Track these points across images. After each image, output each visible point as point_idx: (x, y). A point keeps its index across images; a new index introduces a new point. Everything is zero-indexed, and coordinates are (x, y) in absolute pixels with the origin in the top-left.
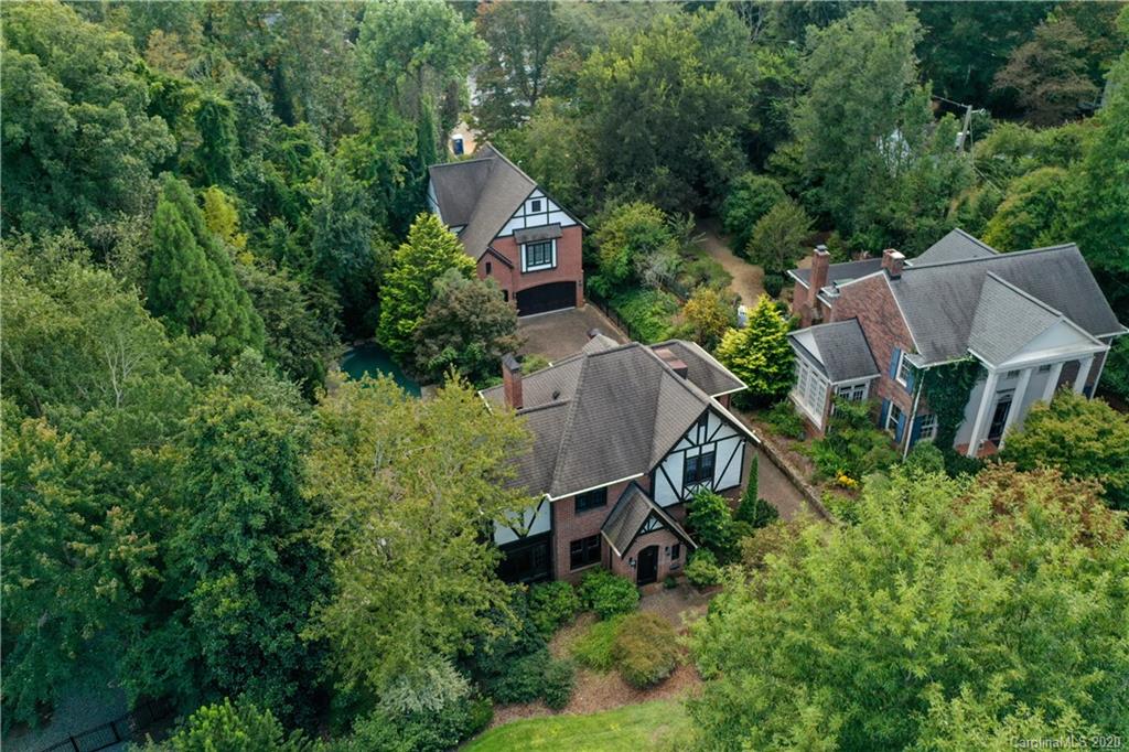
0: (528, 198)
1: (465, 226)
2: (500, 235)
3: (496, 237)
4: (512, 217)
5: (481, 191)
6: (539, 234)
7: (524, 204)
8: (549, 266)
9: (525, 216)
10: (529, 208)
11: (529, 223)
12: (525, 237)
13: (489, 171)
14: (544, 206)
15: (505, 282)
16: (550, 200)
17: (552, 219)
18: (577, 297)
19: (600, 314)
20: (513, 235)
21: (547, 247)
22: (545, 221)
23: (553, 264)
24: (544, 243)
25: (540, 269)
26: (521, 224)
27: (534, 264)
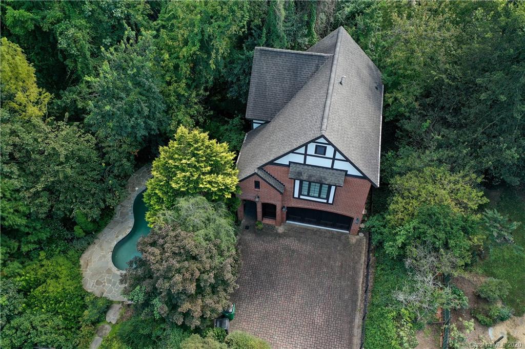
0: (313, 141)
1: (267, 122)
2: (276, 162)
3: (272, 163)
4: (292, 151)
5: (300, 88)
6: (318, 174)
7: (306, 145)
8: (325, 201)
9: (306, 155)
10: (311, 149)
11: (311, 161)
12: (300, 173)
13: (317, 69)
14: (330, 151)
15: (274, 199)
16: (336, 150)
17: (339, 165)
18: (352, 228)
19: (363, 258)
20: (288, 166)
21: (325, 188)
22: (327, 163)
23: (327, 201)
24: (321, 185)
25: (313, 200)
26: (299, 159)
27: (308, 195)
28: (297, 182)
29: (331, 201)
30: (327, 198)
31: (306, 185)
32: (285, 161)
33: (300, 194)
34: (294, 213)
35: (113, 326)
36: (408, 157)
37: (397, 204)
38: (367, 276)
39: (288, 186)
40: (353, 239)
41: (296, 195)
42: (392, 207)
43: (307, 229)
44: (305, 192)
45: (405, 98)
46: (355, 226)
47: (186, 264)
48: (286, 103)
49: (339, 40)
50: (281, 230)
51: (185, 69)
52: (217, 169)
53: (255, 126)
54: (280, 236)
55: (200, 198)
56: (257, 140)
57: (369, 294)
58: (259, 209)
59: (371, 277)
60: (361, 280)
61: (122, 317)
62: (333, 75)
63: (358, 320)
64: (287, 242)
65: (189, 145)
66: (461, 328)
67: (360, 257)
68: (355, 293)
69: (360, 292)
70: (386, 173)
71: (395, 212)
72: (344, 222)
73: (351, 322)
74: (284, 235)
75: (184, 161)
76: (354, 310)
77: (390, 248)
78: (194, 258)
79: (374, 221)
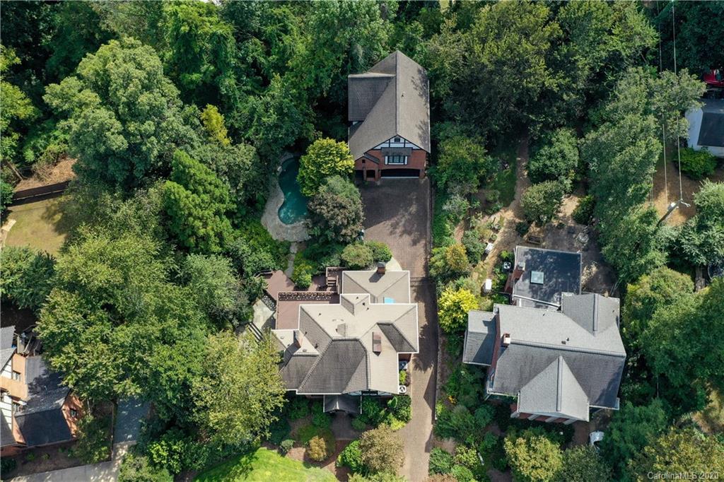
0: (393, 138)
1: (362, 122)
2: (375, 149)
3: (372, 149)
4: (383, 143)
6: (397, 151)
7: (390, 139)
8: (403, 164)
9: (390, 143)
10: (392, 141)
11: (392, 145)
12: (387, 152)
13: (387, 86)
14: (402, 141)
15: (374, 167)
16: (405, 140)
17: (407, 145)
18: (421, 175)
19: (429, 191)
20: (381, 149)
21: (402, 158)
22: (402, 145)
23: (405, 163)
24: (400, 156)
25: (397, 164)
26: (387, 145)
27: (393, 162)
28: (387, 158)
29: (406, 163)
30: (404, 162)
31: (391, 158)
32: (379, 147)
33: (388, 162)
34: (386, 172)
35: (296, 254)
36: (449, 128)
37: (443, 159)
38: (431, 201)
39: (381, 159)
40: (422, 181)
41: (386, 163)
42: (440, 161)
43: (394, 180)
44: (391, 160)
45: (444, 89)
46: (422, 174)
47: (341, 211)
48: (371, 109)
49: (398, 62)
50: (379, 183)
51: (305, 95)
52: (342, 157)
53: (354, 123)
54: (379, 187)
55: (338, 177)
56: (358, 133)
57: (433, 210)
58: (365, 174)
59: (433, 202)
60: (428, 204)
61: (299, 249)
62: (398, 93)
63: (428, 225)
64: (384, 190)
65: (328, 149)
66: (477, 218)
67: (427, 191)
68: (426, 211)
69: (428, 211)
70: (434, 143)
71: (442, 163)
72: (416, 172)
73: (426, 226)
74: (381, 186)
75: (327, 159)
76: (426, 220)
77: (440, 184)
78: (344, 208)
79: (432, 169)
